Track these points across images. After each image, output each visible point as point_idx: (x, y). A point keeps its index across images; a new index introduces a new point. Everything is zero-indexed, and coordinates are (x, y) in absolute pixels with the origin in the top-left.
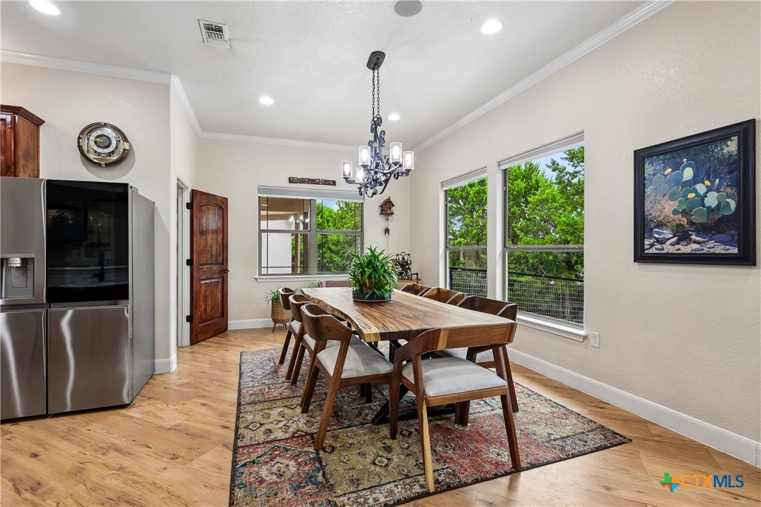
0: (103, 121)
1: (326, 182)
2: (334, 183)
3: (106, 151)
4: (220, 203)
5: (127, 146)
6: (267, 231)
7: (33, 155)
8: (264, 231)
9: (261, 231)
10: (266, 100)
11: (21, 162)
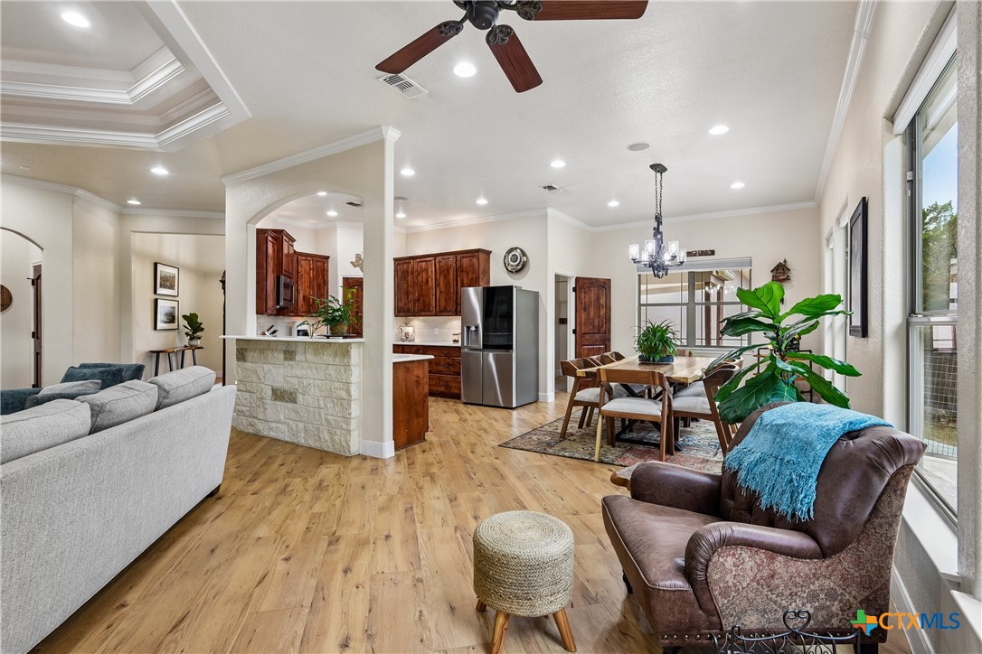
0: (514, 246)
1: (703, 253)
2: (713, 253)
3: (516, 263)
4: (602, 284)
5: (525, 259)
6: (647, 305)
7: (487, 272)
8: (644, 305)
9: (640, 305)
10: (614, 204)
11: (481, 276)
